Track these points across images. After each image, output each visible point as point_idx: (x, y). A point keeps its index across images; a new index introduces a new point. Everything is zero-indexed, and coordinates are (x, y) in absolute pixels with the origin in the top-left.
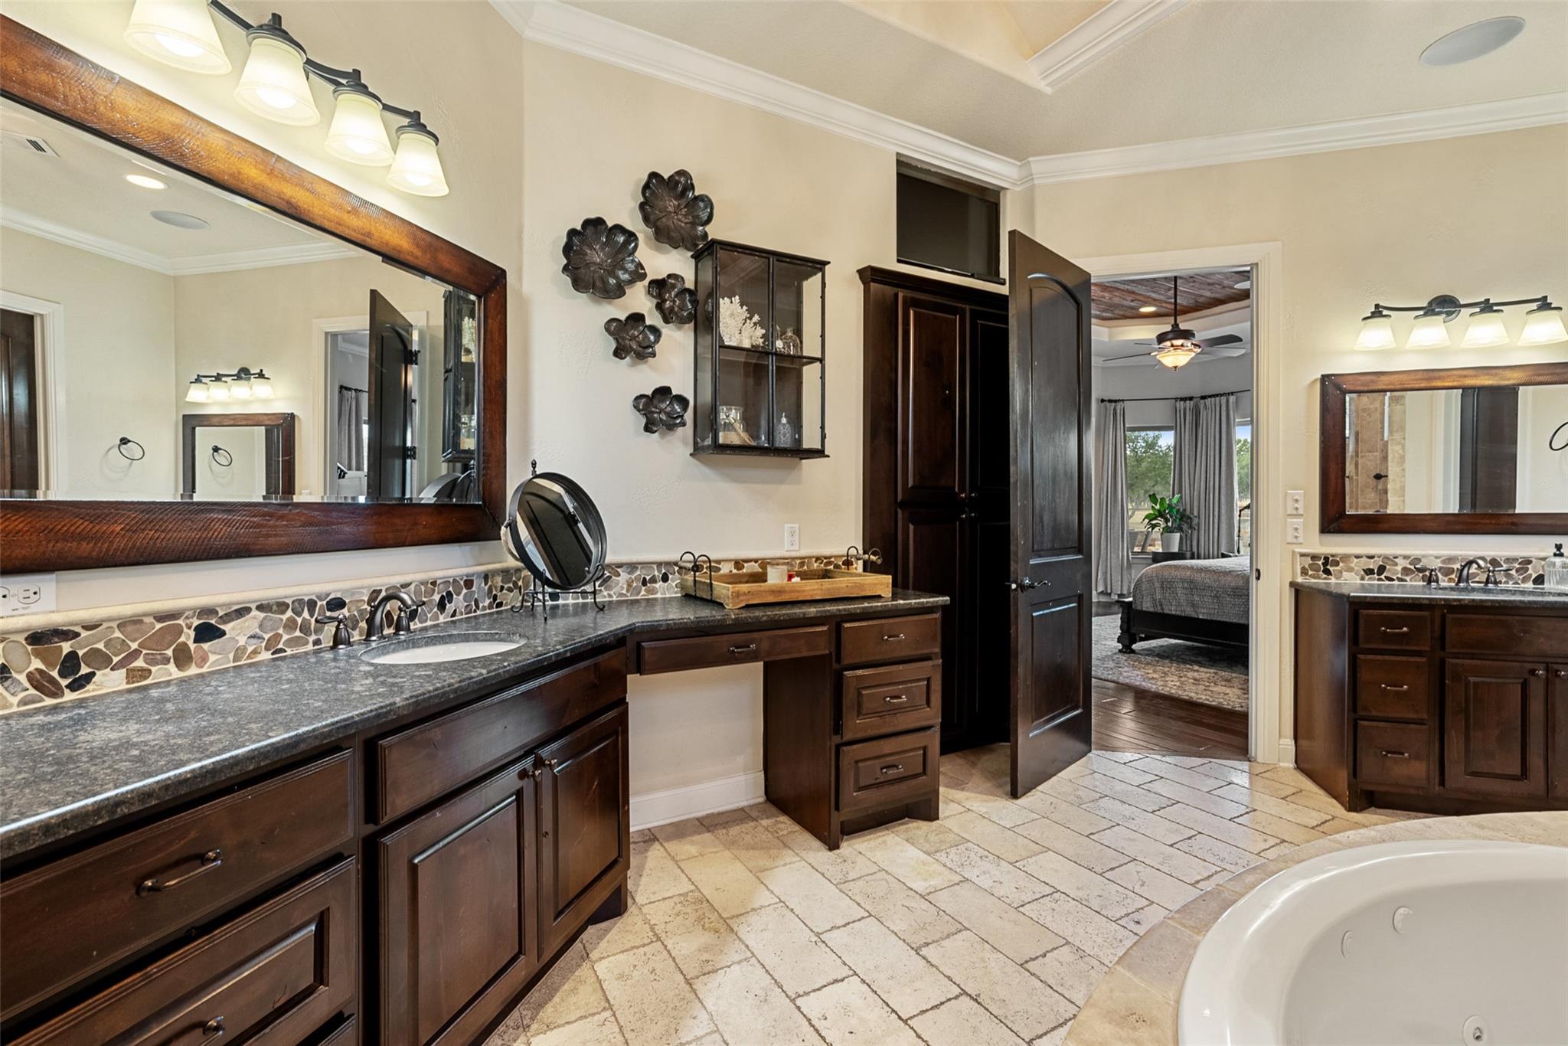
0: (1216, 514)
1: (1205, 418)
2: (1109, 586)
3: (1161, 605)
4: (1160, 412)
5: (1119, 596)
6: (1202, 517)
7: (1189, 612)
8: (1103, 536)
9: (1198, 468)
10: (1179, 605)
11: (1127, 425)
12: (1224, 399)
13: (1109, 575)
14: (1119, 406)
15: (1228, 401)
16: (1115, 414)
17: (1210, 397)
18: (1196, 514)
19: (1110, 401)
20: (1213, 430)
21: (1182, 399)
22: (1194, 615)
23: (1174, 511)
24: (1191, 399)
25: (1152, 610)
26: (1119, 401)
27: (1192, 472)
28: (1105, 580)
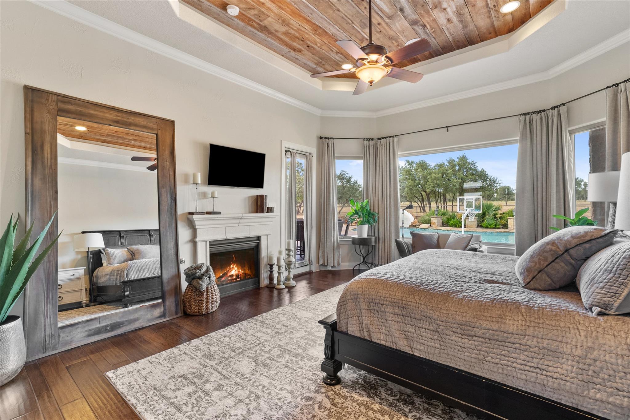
0: (388, 212)
1: (380, 151)
2: (326, 261)
3: (368, 331)
4: (354, 147)
5: (332, 267)
6: (380, 213)
7: (403, 346)
8: (322, 227)
9: (377, 183)
10: (389, 334)
11: (336, 155)
12: (391, 139)
13: (326, 254)
14: (331, 141)
15: (393, 141)
16: (328, 146)
17: (383, 138)
18: (377, 211)
19: (325, 138)
20: (385, 159)
21: (367, 139)
22: (407, 350)
23: (365, 210)
24: (372, 139)
25: (358, 335)
26: (331, 138)
27: (374, 186)
28: (324, 256)
